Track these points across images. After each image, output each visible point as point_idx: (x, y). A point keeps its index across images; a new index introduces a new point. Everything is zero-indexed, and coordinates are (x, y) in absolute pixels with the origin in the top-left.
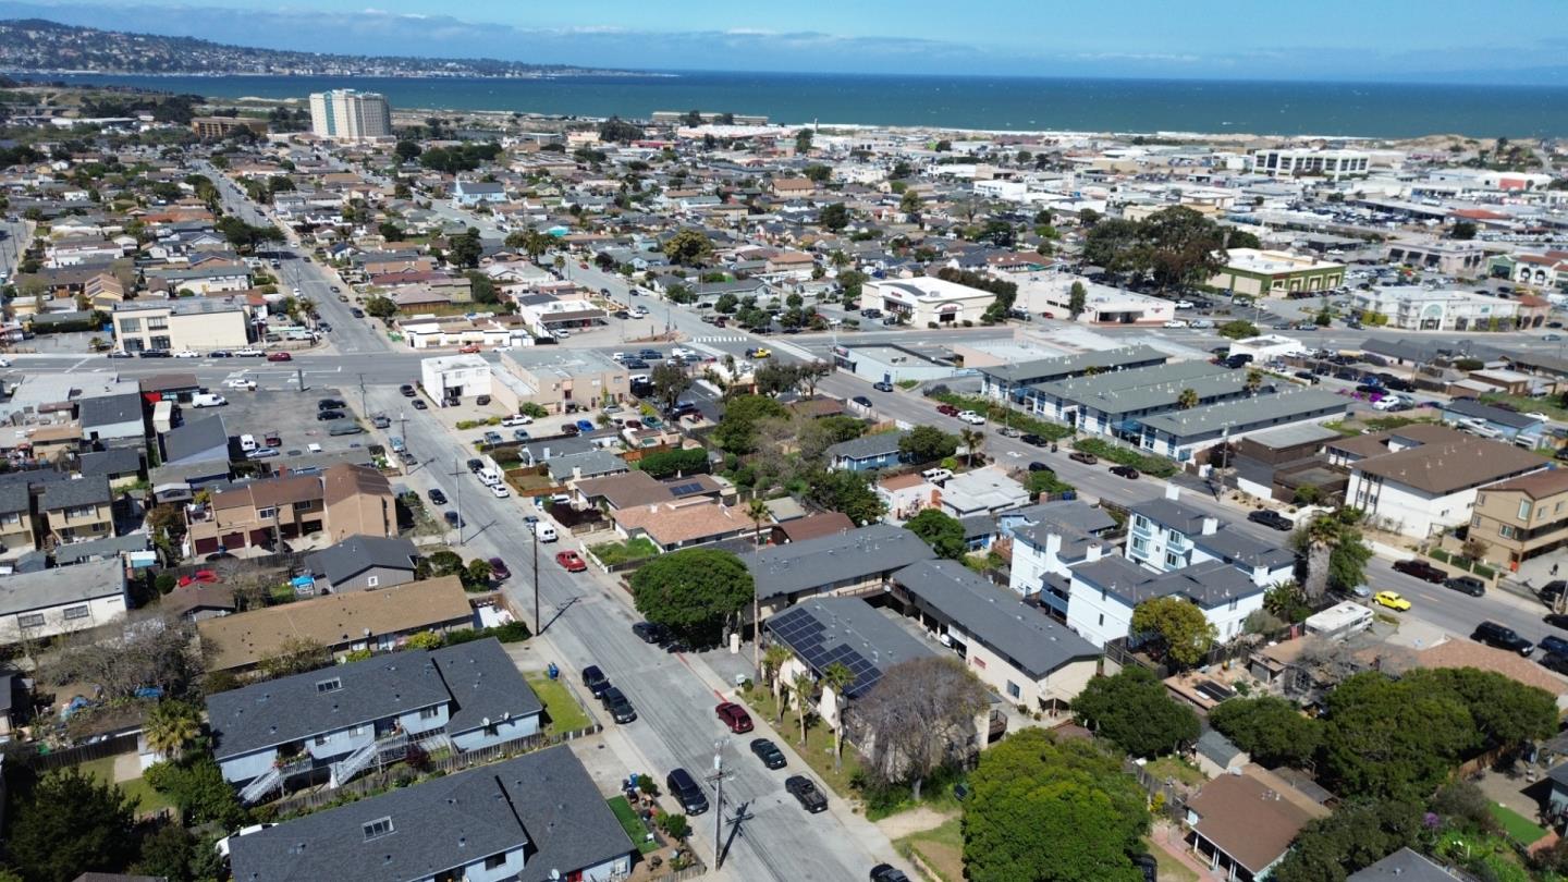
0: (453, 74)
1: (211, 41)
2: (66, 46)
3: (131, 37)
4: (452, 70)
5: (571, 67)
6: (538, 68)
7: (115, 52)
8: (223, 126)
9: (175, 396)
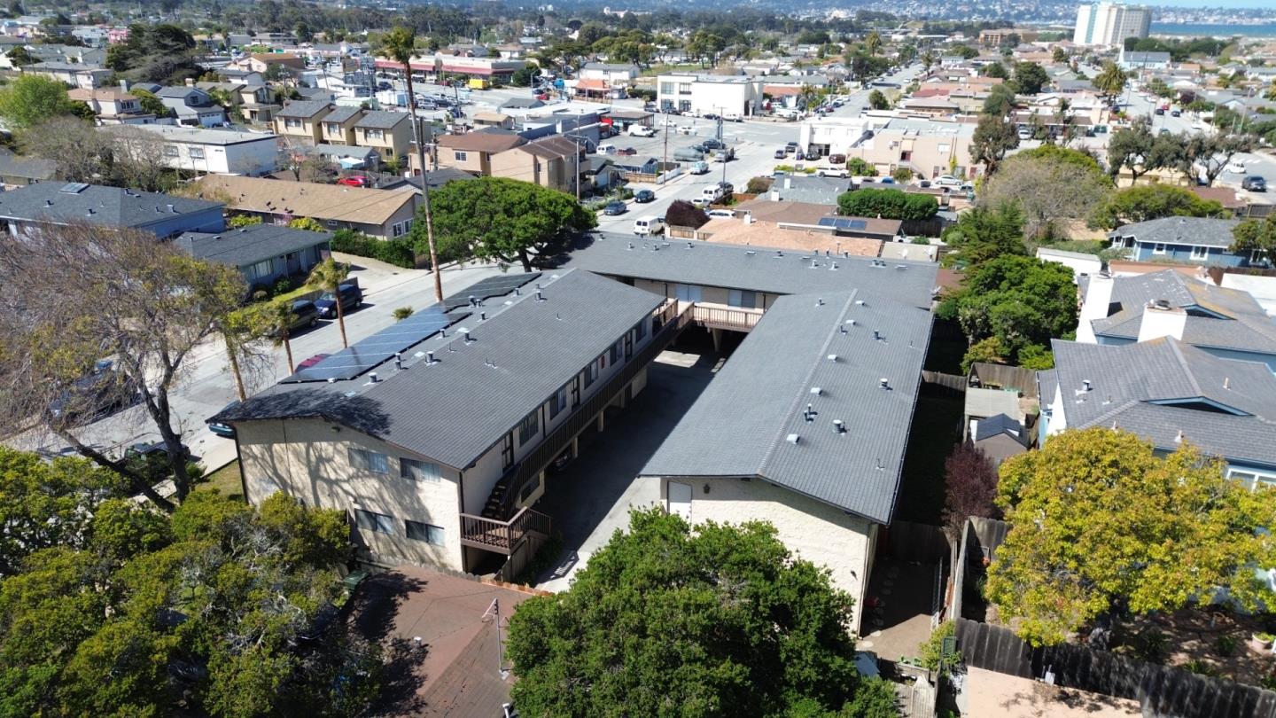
8: (1002, 36)
9: (621, 125)
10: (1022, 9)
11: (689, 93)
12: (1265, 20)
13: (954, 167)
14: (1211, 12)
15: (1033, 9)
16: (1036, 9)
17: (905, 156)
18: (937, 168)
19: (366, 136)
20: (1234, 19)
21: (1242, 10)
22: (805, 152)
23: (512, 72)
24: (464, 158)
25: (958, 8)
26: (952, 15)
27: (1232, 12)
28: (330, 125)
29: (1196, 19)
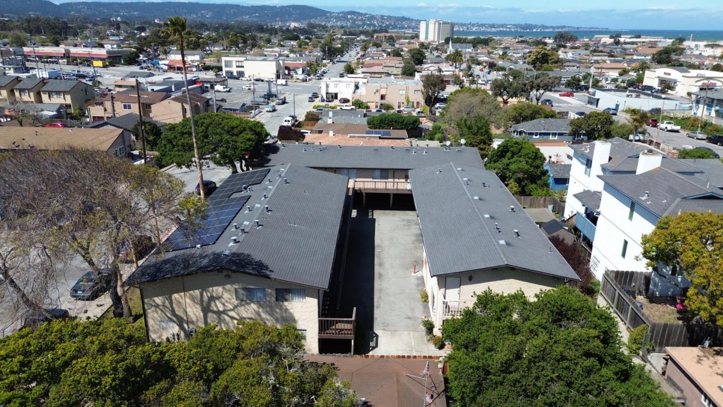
0: (508, 30)
1: (411, 18)
2: (359, 20)
3: (382, 16)
4: (508, 28)
5: (569, 27)
6: (552, 27)
7: (375, 22)
8: (385, 37)
9: (209, 85)
10: (388, 23)
11: (243, 67)
12: (496, 29)
13: (408, 102)
14: (473, 25)
15: (393, 24)
16: (394, 23)
17: (383, 97)
18: (399, 103)
19: (50, 97)
20: (484, 29)
21: (486, 24)
22: (325, 97)
23: (121, 56)
24: (130, 108)
25: (356, 23)
26: (354, 26)
27: (483, 25)
28: (21, 91)
29: (468, 29)
